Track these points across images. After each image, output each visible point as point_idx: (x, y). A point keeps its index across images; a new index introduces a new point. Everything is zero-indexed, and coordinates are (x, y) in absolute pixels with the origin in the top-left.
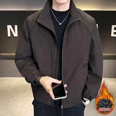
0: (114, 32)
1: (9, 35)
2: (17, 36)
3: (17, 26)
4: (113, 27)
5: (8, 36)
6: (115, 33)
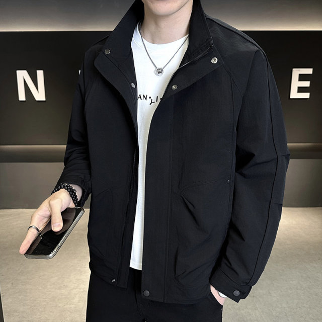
1: (22, 97)
3: (42, 71)
5: (20, 99)
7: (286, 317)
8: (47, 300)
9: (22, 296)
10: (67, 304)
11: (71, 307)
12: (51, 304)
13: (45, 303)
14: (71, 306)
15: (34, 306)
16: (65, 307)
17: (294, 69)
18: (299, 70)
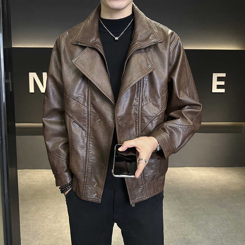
0: (217, 85)
1: (32, 90)
3: (46, 73)
4: (215, 76)
5: (31, 92)
6: (219, 87)
7: (220, 240)
8: (44, 231)
9: (26, 229)
10: (60, 234)
11: (62, 237)
12: (48, 234)
13: (44, 233)
14: (63, 235)
15: (36, 235)
16: (58, 236)
17: (213, 74)
18: (217, 74)
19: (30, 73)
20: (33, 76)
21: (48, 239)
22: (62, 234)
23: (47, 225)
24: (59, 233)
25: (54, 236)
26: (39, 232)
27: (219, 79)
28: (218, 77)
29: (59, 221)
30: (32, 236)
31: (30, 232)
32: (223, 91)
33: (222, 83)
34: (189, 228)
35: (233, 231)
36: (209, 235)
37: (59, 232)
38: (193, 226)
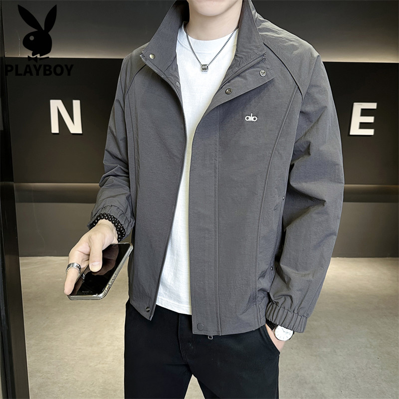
0: (361, 123)
1: (55, 129)
2: (80, 132)
3: (78, 102)
4: (358, 107)
5: (53, 131)
6: (363, 126)
17: (355, 104)
18: (361, 105)
19: (52, 102)
20: (56, 105)
21: (81, 372)
22: (103, 364)
23: (80, 349)
24: (98, 362)
25: (90, 366)
26: (66, 361)
27: (365, 113)
28: (362, 110)
29: (99, 343)
30: (55, 366)
31: (53, 359)
32: (370, 132)
33: (370, 119)
34: (305, 358)
35: (375, 365)
36: (336, 371)
37: (98, 360)
38: (312, 355)
